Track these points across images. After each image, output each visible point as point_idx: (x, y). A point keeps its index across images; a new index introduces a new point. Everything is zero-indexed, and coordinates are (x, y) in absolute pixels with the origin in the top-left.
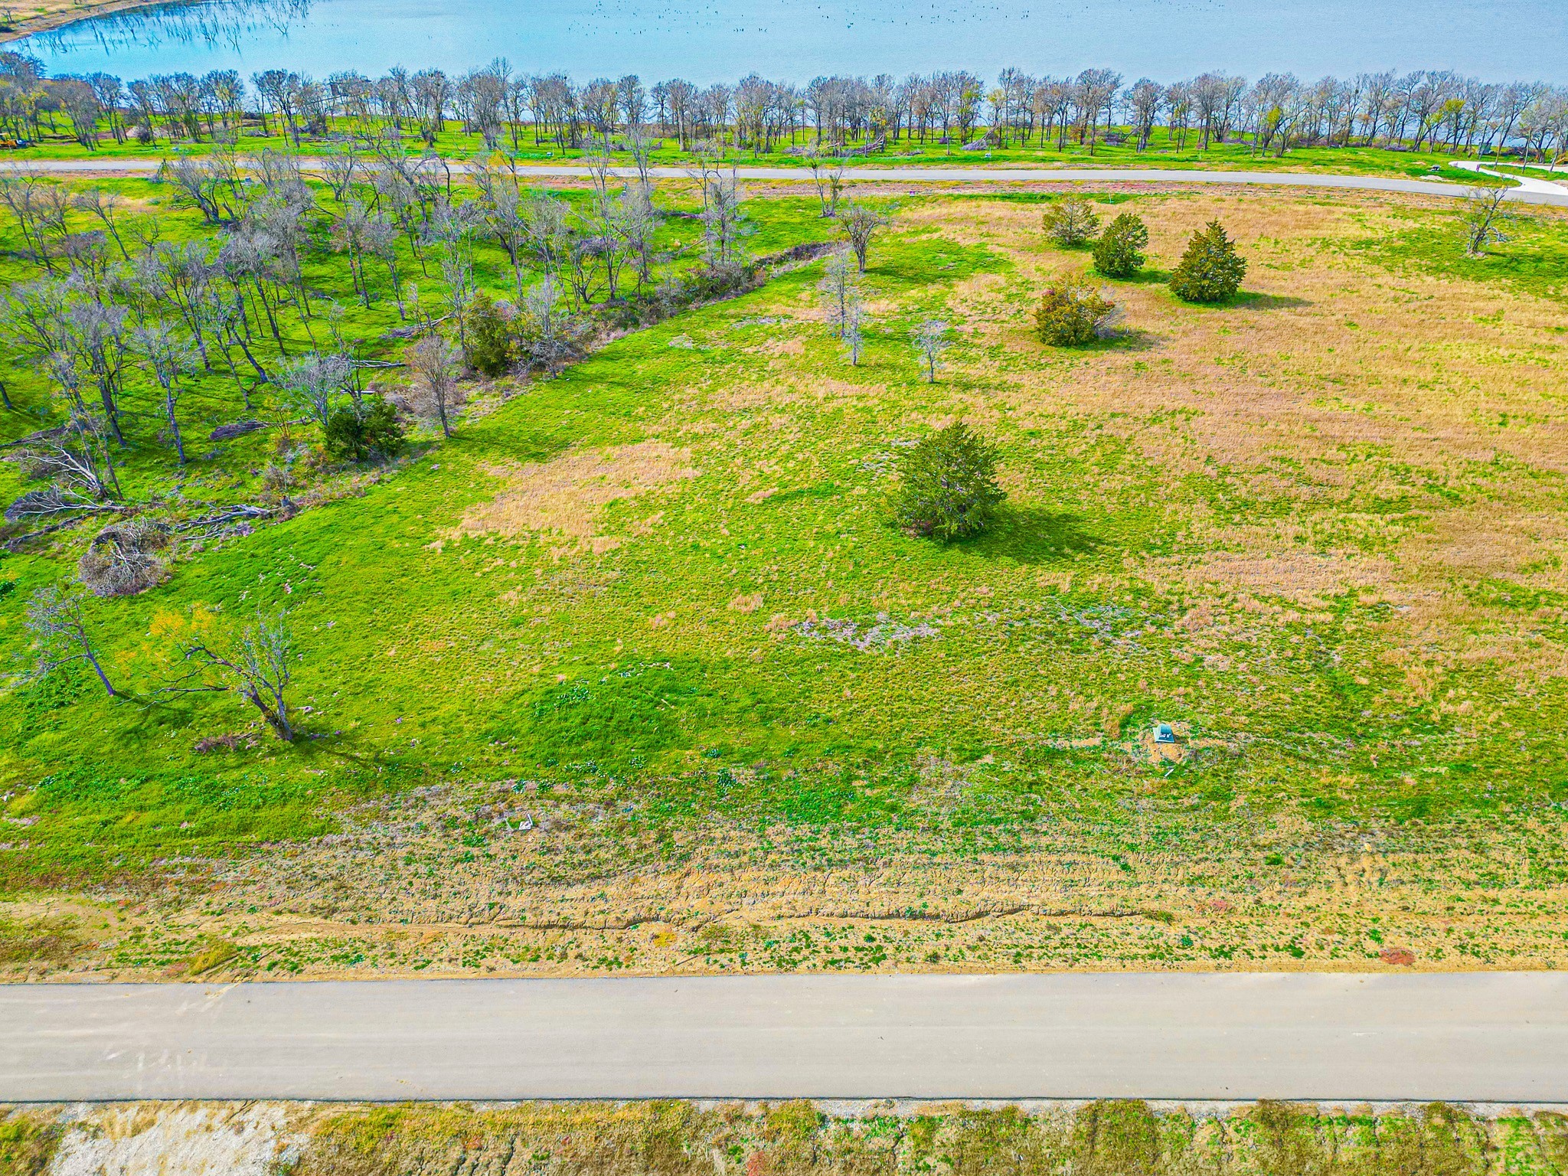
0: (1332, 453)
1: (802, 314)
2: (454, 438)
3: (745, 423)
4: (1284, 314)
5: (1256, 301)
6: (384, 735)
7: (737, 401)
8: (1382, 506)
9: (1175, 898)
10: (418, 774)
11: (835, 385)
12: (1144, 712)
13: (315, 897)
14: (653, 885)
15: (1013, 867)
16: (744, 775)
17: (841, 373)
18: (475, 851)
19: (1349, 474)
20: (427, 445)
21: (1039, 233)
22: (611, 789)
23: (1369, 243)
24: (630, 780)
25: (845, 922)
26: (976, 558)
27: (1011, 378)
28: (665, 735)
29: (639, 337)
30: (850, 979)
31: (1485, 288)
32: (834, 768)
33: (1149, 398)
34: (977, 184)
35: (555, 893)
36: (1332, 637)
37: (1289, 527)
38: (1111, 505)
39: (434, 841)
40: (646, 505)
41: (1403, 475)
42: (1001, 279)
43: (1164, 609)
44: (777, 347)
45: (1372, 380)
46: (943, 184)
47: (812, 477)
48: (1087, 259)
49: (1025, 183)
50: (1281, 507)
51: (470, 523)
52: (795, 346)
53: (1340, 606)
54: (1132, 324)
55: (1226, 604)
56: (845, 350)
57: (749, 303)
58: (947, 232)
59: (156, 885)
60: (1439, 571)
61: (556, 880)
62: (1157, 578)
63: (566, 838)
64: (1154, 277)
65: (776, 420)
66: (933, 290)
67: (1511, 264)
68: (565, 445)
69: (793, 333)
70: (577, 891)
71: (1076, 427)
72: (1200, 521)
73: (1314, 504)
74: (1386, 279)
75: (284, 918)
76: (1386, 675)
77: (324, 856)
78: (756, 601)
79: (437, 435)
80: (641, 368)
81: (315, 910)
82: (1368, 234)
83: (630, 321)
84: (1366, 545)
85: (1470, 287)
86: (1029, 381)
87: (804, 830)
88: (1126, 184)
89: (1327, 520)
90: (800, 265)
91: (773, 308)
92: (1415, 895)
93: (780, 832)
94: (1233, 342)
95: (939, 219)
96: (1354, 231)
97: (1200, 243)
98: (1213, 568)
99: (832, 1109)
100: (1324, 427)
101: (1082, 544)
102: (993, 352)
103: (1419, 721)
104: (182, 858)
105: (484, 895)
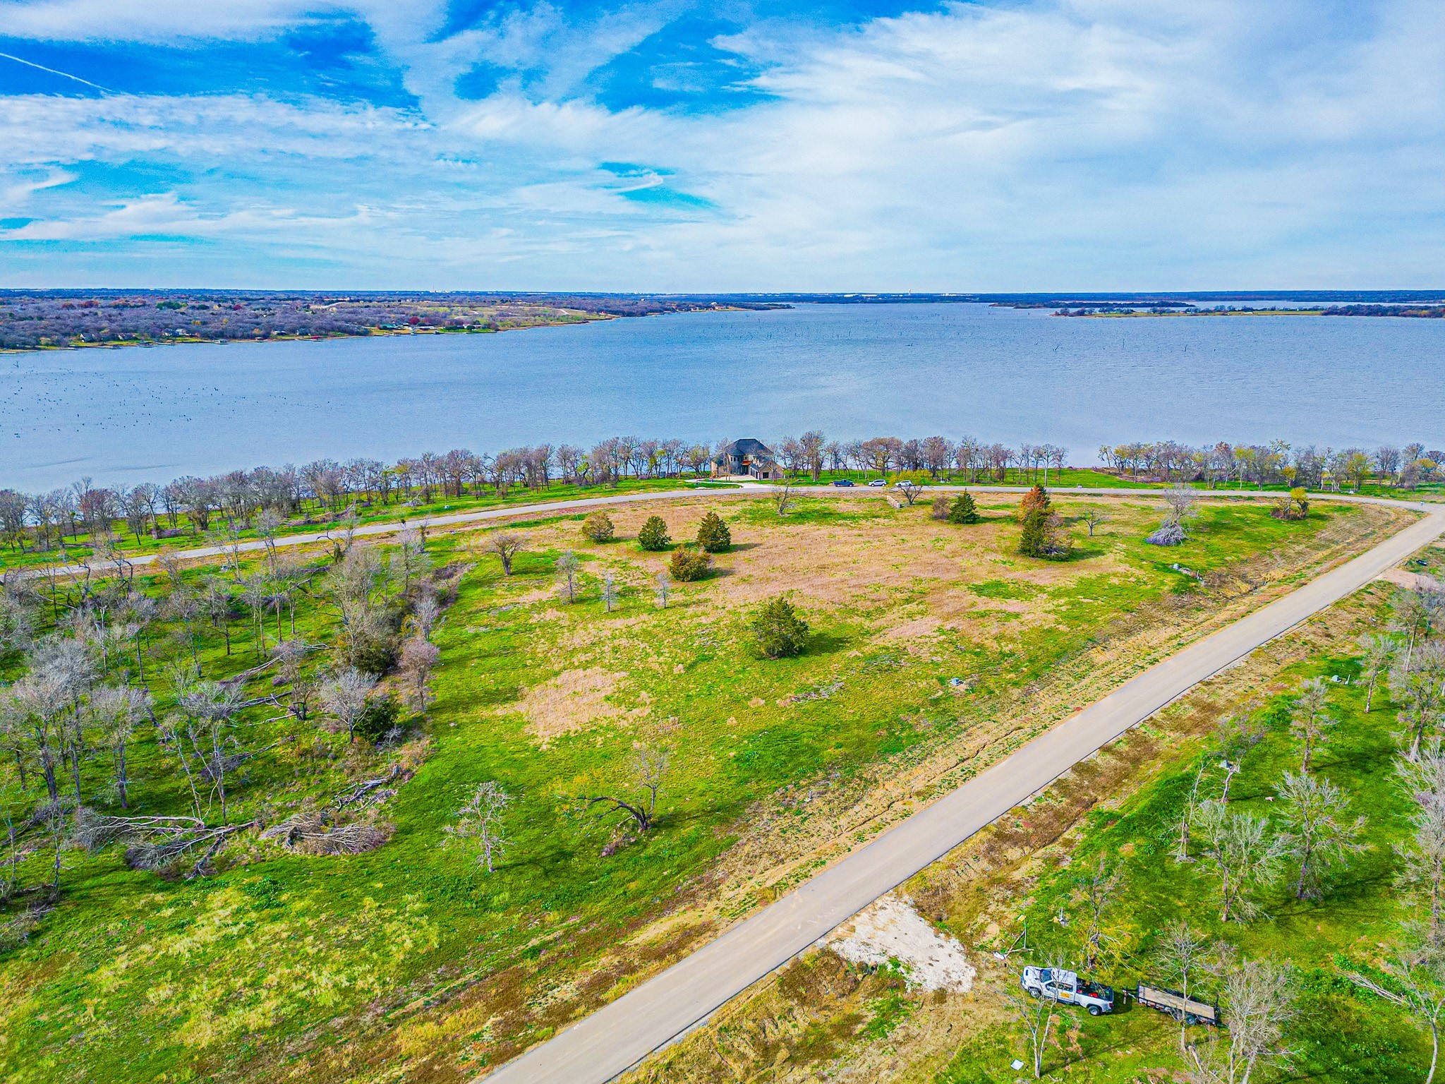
0: (866, 590)
5: (738, 547)
6: (692, 804)
7: (578, 642)
9: (1016, 723)
10: (737, 806)
12: (941, 679)
13: (765, 861)
14: (878, 793)
15: (968, 735)
18: (803, 816)
19: (882, 594)
21: (582, 538)
22: (821, 774)
24: (822, 768)
25: (948, 772)
26: (814, 657)
28: (812, 749)
30: (976, 781)
32: (881, 733)
35: (851, 812)
36: (953, 642)
38: (828, 626)
39: (785, 822)
40: (627, 693)
47: (688, 655)
50: (880, 610)
51: (541, 733)
53: (942, 633)
55: (912, 643)
59: (693, 895)
60: (952, 614)
61: (846, 808)
62: (881, 642)
63: (829, 796)
68: (516, 689)
69: (538, 608)
70: (857, 808)
72: (864, 622)
73: (888, 606)
75: (767, 873)
76: (980, 646)
77: (747, 848)
78: (758, 701)
81: (774, 865)
84: (921, 613)
85: (803, 527)
87: (900, 754)
89: (899, 610)
90: (452, 581)
93: (893, 759)
98: (893, 634)
99: (1025, 803)
100: (849, 583)
101: (841, 641)
103: (1005, 654)
104: (685, 882)
105: (828, 826)
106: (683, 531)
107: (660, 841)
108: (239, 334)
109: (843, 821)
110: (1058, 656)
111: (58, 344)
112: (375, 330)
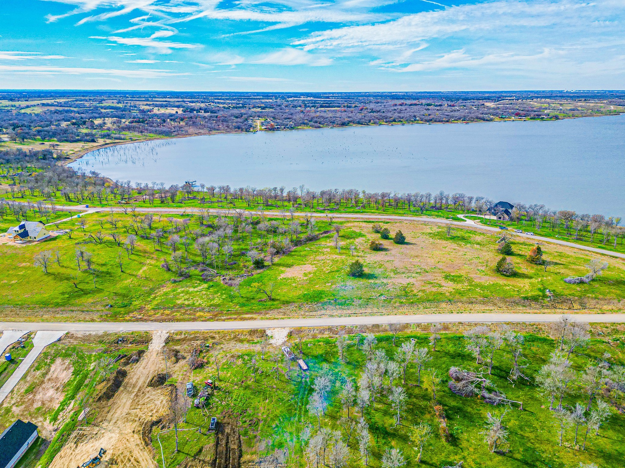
0: (413, 266)
1: (328, 244)
2: (273, 264)
3: (323, 262)
4: (411, 246)
5: (408, 244)
6: (283, 299)
7: (320, 258)
8: (417, 273)
9: (383, 311)
10: (290, 302)
11: (336, 256)
12: (382, 295)
13: (282, 314)
14: (323, 312)
15: (365, 309)
16: (332, 301)
17: (337, 254)
18: (300, 309)
19: (414, 269)
20: (269, 266)
21: (371, 229)
22: (316, 303)
23: (431, 233)
24: (318, 302)
25: (346, 314)
26: (361, 279)
27: (366, 255)
28: (321, 298)
29: (299, 248)
30: (348, 318)
31: (447, 242)
32: (344, 300)
33: (387, 259)
34: (359, 218)
36: (407, 287)
37: (403, 275)
38: (380, 273)
39: (295, 308)
40: (310, 273)
41: (421, 269)
42: (364, 238)
43: (385, 285)
44: (326, 250)
45: (422, 257)
46: (352, 218)
47: (335, 269)
48: (379, 235)
49: (369, 218)
50: (403, 273)
51: (282, 276)
52: (328, 250)
53: (408, 284)
54: (386, 247)
55: (394, 284)
56: (337, 251)
57: (318, 242)
58: (353, 229)
59: (261, 313)
60: (422, 280)
61: (311, 312)
62: (385, 281)
63: (311, 308)
64: (391, 239)
65: (328, 261)
66: (352, 240)
67: (453, 238)
68: (293, 265)
69: (328, 247)
70: (314, 312)
71: (376, 262)
72: (392, 275)
73: (408, 272)
74: (431, 240)
75: (278, 316)
76: (412, 291)
77: (281, 310)
78: (330, 284)
79: (270, 264)
80: (302, 253)
82: (431, 232)
83: (296, 245)
84: (414, 277)
85: (444, 242)
86: (368, 256)
87: (340, 306)
88: (389, 219)
89: (410, 274)
90: (326, 235)
91: (323, 243)
92: (410, 310)
93: (337, 307)
94: (402, 250)
95: (352, 226)
96: (430, 231)
97: (397, 234)
98: (393, 280)
100: (412, 263)
101: (376, 277)
102: (363, 251)
103: (415, 295)
104: (263, 311)
105: (303, 313)
106: (392, 235)
107: (270, 303)
108: (438, 120)
109: (307, 314)
110: (429, 301)
111: (375, 123)
112: (497, 119)
